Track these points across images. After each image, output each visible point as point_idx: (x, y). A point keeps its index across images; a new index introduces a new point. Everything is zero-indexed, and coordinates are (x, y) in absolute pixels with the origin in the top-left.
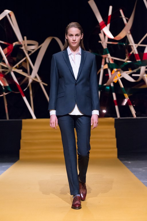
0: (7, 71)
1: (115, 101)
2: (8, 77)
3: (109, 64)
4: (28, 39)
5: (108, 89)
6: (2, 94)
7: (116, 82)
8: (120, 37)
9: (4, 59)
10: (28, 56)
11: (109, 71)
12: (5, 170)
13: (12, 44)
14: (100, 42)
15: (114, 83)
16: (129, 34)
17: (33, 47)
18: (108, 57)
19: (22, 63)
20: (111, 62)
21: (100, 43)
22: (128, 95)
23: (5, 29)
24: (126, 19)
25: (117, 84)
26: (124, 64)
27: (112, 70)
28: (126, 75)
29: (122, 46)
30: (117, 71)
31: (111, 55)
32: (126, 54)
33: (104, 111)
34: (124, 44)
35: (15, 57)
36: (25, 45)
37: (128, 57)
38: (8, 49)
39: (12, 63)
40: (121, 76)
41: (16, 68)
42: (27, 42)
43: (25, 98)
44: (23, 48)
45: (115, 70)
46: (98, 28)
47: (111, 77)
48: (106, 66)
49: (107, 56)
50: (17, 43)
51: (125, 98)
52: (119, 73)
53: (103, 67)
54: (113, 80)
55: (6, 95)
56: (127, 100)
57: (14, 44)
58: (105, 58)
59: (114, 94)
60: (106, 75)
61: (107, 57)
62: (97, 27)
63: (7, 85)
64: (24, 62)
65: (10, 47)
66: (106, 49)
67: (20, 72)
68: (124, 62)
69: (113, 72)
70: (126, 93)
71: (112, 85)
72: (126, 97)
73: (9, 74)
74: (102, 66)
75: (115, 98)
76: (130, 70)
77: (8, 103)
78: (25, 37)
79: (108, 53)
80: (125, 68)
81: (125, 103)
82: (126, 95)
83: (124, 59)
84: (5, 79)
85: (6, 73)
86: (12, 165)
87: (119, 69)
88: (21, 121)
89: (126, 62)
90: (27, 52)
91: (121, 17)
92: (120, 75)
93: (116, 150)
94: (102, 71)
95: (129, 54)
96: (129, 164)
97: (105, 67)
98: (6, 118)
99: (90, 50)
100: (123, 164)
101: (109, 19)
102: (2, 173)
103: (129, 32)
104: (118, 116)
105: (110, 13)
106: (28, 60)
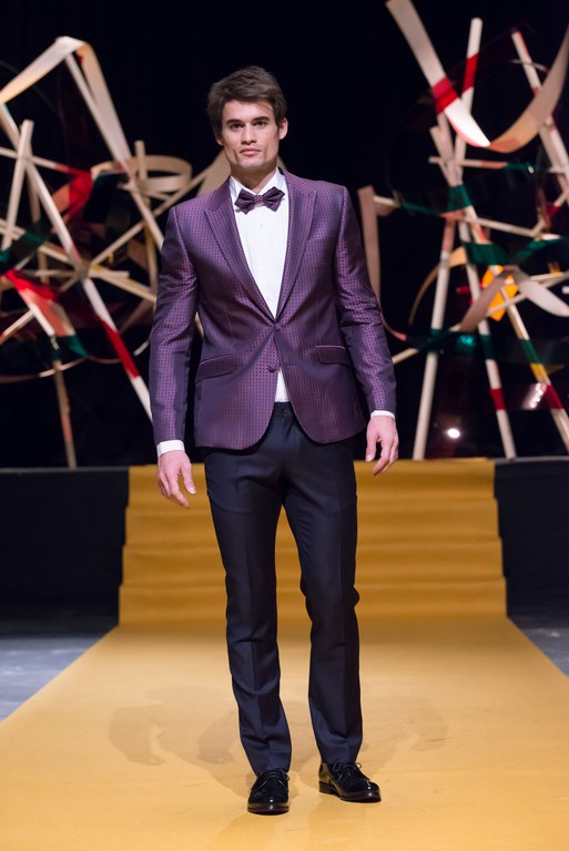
0: (68, 279)
1: (495, 391)
2: (74, 302)
3: (471, 248)
4: (149, 151)
5: (466, 345)
6: (51, 367)
7: (498, 317)
8: (514, 141)
9: (55, 230)
10: (149, 217)
11: (472, 275)
12: (63, 668)
13: (88, 171)
14: (433, 160)
15: (491, 321)
16: (549, 128)
17: (169, 184)
18: (468, 219)
19: (125, 246)
20: (480, 240)
21: (437, 167)
22: (546, 368)
23: (61, 115)
24: (538, 71)
25: (502, 326)
26: (532, 246)
27: (481, 273)
28: (538, 290)
29: (521, 176)
30: (504, 275)
31: (480, 213)
32: (540, 206)
33: (454, 433)
34: (531, 170)
35: (101, 220)
36: (137, 174)
37: (548, 218)
38: (72, 190)
39: (89, 247)
40: (518, 293)
41: (104, 264)
42: (145, 162)
43: (138, 384)
44: (131, 186)
45: (496, 269)
46: (428, 108)
47: (480, 300)
48: (460, 257)
49: (464, 214)
50: (106, 166)
51: (534, 381)
52: (509, 281)
53: (448, 261)
54: (486, 310)
55: (65, 372)
56: (545, 387)
57: (96, 171)
58: (453, 224)
59: (491, 366)
60: (458, 290)
61: (463, 221)
62: (423, 100)
63: (70, 331)
64: (135, 242)
65: (79, 182)
66: (458, 187)
67: (120, 279)
68: (530, 239)
69: (488, 278)
70: (541, 362)
71: (484, 329)
72: (539, 377)
73: (78, 289)
74: (445, 255)
75: (495, 383)
76: (555, 269)
77: (72, 404)
78: (140, 145)
79: (466, 206)
80: (536, 263)
81: (533, 401)
82: (539, 370)
83: (531, 224)
84: (60, 310)
85: (65, 287)
86: (89, 646)
87: (509, 268)
88: (126, 475)
89: (537, 240)
90: (148, 201)
91: (516, 61)
92: (513, 289)
93: (501, 584)
94: (443, 276)
95: (550, 208)
96: (554, 639)
97: (454, 257)
98: (66, 464)
99: (395, 193)
100: (529, 643)
101: (470, 70)
102: (52, 677)
103: (549, 121)
104: (510, 451)
105: (473, 48)
106: (151, 234)
